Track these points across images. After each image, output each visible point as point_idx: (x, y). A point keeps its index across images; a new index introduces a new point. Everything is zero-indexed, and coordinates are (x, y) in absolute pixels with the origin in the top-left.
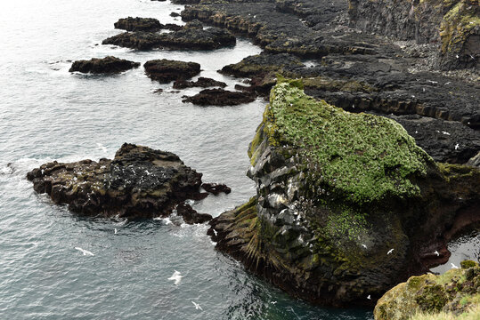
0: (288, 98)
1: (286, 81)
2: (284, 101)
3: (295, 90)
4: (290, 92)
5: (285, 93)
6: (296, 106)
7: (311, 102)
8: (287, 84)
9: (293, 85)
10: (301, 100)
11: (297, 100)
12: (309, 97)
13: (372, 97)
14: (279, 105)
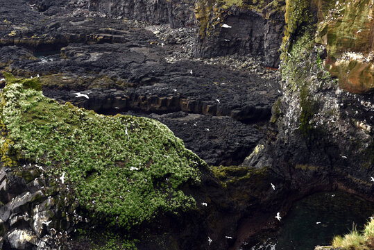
0: (23, 103)
1: (18, 82)
2: (18, 107)
3: (30, 92)
4: (24, 94)
5: (18, 97)
6: (34, 112)
7: (54, 106)
8: (20, 85)
9: (27, 85)
10: (40, 104)
11: (34, 105)
12: (50, 99)
13: (128, 94)
14: (11, 112)
